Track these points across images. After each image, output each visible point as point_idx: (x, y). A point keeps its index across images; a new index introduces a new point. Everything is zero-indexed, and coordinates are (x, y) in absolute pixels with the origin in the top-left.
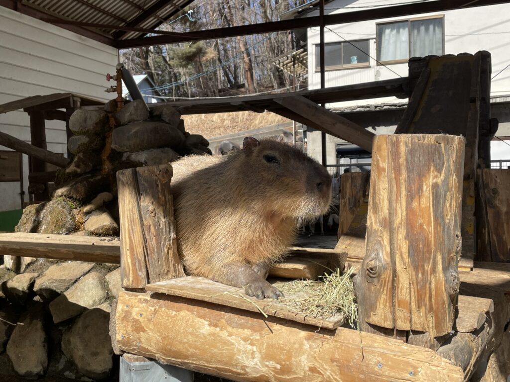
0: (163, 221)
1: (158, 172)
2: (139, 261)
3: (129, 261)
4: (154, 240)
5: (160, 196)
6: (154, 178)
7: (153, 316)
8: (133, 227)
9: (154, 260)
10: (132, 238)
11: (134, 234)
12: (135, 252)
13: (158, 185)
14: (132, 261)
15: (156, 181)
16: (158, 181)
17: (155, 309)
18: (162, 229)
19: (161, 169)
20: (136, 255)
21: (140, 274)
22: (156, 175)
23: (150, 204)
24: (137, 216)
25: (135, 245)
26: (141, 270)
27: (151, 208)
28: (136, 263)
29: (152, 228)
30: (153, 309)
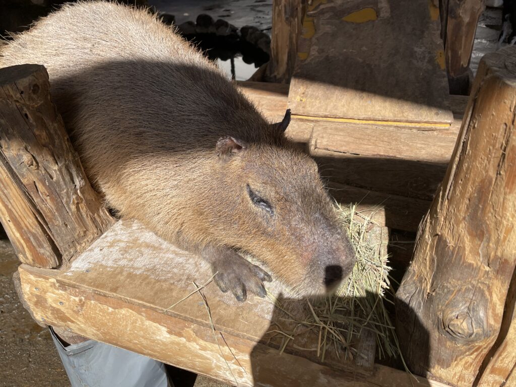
0: (55, 170)
1: (18, 95)
2: (34, 235)
3: (18, 235)
4: (48, 201)
5: (37, 133)
6: (14, 105)
7: (79, 308)
8: (5, 191)
9: (59, 226)
10: (10, 207)
11: (12, 201)
12: (23, 225)
13: (26, 115)
14: (22, 236)
15: (20, 110)
16: (25, 109)
17: (81, 300)
18: (58, 182)
19: (22, 90)
20: (25, 229)
21: (42, 251)
22: (17, 101)
23: (21, 152)
24: (5, 175)
25: (19, 216)
26: (41, 246)
27: (26, 158)
28: (30, 239)
29: (40, 186)
30: (77, 299)
